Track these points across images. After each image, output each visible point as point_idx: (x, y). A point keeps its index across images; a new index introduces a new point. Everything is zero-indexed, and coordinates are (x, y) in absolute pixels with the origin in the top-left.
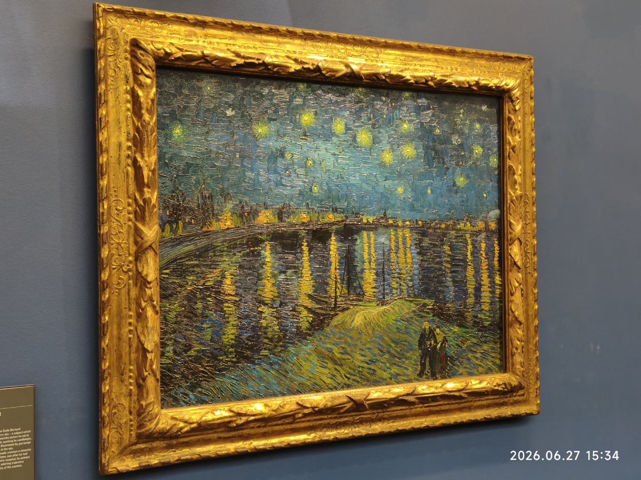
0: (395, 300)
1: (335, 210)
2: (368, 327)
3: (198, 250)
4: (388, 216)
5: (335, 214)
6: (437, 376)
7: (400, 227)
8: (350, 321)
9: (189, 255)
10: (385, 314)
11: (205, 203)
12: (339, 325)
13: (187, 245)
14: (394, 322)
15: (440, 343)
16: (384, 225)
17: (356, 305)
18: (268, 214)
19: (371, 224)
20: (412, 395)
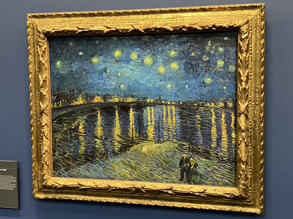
0: (166, 141)
1: (133, 96)
2: (150, 153)
3: (68, 113)
4: (162, 99)
5: (132, 98)
6: (191, 183)
7: (169, 105)
8: (140, 149)
9: (64, 115)
10: (160, 148)
11: (71, 93)
12: (134, 150)
13: (63, 111)
14: (165, 152)
15: (193, 166)
16: (159, 104)
17: (144, 142)
18: (99, 98)
19: (152, 103)
20: (171, 190)
